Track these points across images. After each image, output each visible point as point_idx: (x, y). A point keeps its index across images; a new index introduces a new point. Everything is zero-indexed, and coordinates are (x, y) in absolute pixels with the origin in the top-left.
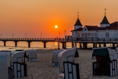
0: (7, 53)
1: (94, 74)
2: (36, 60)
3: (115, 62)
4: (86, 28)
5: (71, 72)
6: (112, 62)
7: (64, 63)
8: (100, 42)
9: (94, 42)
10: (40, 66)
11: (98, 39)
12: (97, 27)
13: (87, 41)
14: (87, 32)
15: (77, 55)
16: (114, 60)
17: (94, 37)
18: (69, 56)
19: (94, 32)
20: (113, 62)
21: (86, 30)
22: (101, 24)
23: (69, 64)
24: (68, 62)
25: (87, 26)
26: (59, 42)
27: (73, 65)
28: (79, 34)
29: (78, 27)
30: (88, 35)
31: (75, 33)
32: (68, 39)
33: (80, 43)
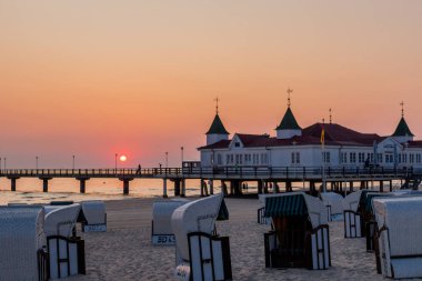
0: (32, 210)
1: (267, 265)
2: (103, 228)
3: (325, 230)
4: (239, 141)
5: (207, 261)
6: (315, 231)
7: (190, 235)
8: (275, 177)
9: (262, 177)
10: (117, 244)
11: (270, 168)
12: (266, 136)
13: (241, 174)
14: (242, 150)
15: (223, 214)
16: (321, 227)
17: (260, 164)
18: (204, 218)
19: (259, 151)
20: (319, 232)
21: (237, 145)
22: (278, 129)
24: (200, 234)
25: (241, 136)
26: (165, 179)
27: (213, 242)
28: (220, 156)
29: (216, 138)
30: (243, 160)
31: (209, 153)
32: (190, 170)
33: (223, 181)
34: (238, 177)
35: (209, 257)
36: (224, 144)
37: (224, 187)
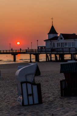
4: (62, 37)
5: (30, 95)
7: (22, 83)
9: (72, 53)
11: (76, 49)
12: (74, 34)
13: (63, 51)
14: (63, 41)
17: (71, 47)
18: (28, 75)
19: (71, 41)
21: (61, 38)
23: (28, 84)
24: (27, 82)
25: (63, 35)
26: (30, 54)
27: (33, 86)
28: (54, 44)
29: (52, 36)
30: (64, 45)
31: (49, 43)
32: (41, 50)
33: (55, 54)
34: (62, 53)
35: (31, 93)
36: (56, 38)
37: (56, 57)
